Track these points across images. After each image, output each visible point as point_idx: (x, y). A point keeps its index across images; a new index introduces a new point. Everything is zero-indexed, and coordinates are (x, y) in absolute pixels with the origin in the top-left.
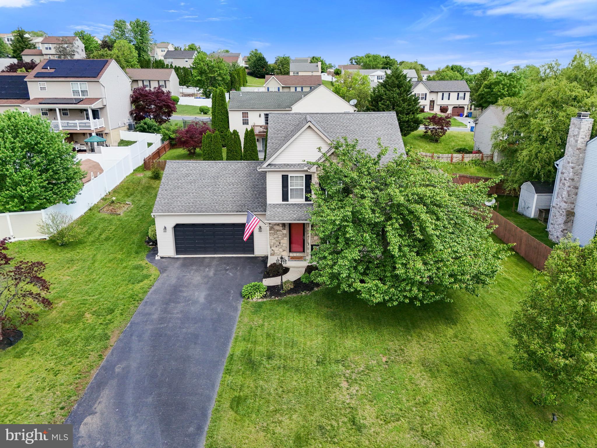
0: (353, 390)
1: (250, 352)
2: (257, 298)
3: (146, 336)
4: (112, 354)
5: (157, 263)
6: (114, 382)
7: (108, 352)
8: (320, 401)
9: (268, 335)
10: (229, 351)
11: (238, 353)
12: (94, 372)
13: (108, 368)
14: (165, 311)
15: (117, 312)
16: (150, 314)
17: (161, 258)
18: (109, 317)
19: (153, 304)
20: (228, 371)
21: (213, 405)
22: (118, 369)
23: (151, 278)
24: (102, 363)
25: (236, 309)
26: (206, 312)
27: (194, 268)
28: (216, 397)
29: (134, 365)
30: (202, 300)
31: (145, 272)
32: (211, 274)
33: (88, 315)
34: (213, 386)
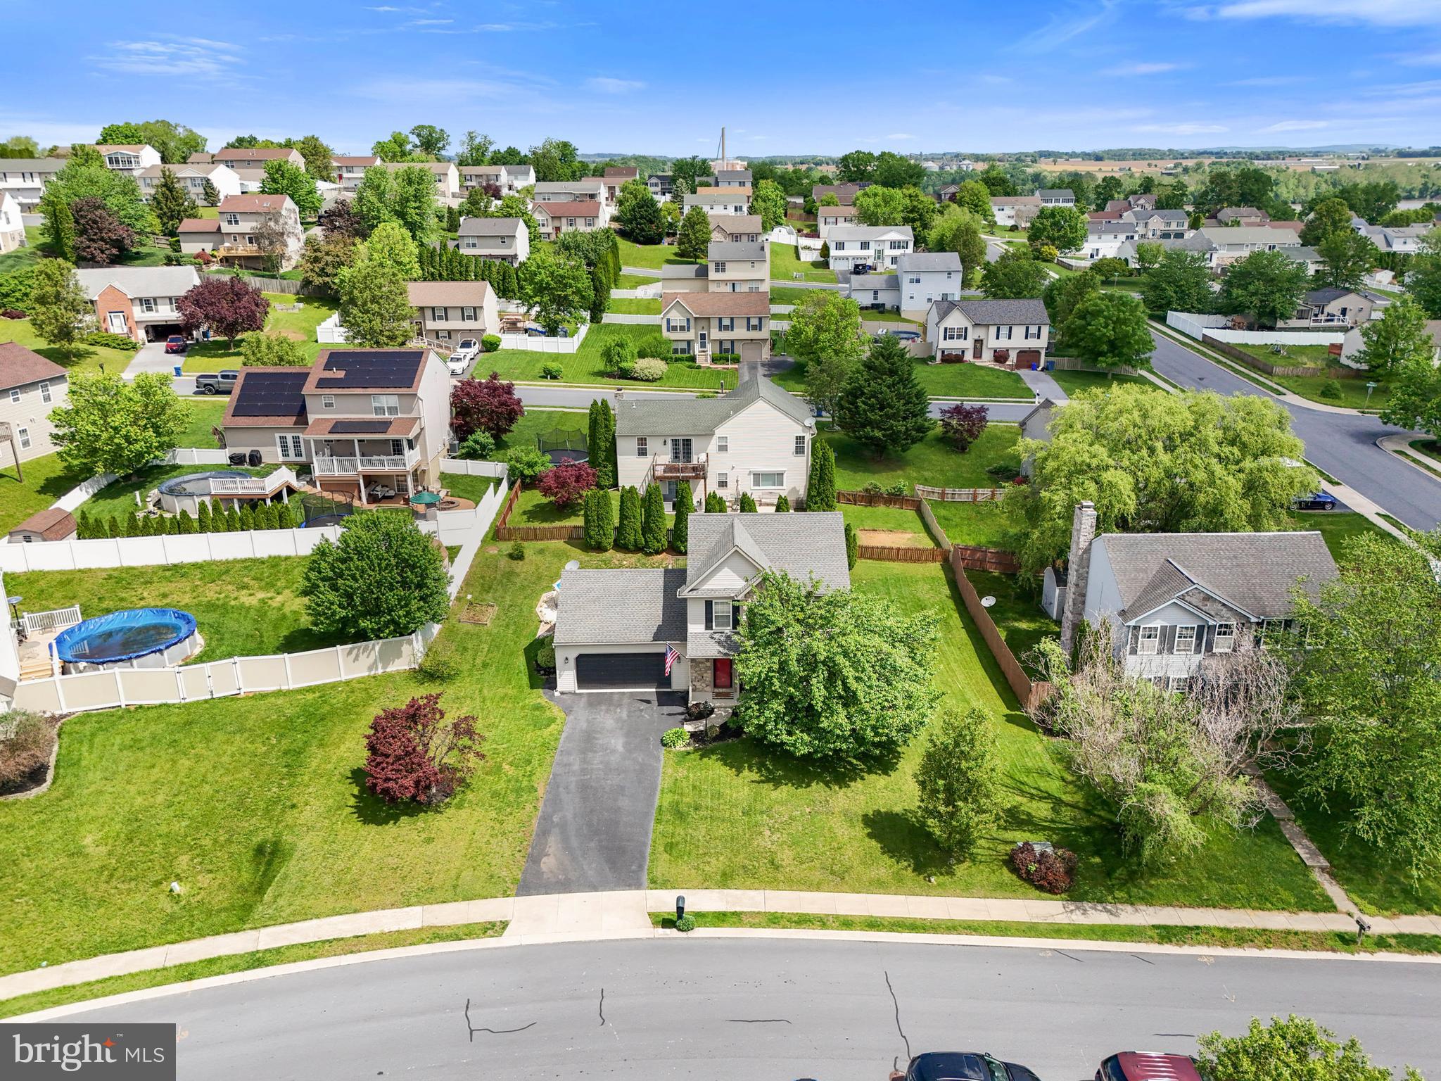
0: (775, 838)
1: (677, 804)
2: (680, 747)
3: (573, 787)
4: (545, 805)
5: (558, 702)
6: (556, 831)
7: (541, 804)
8: (744, 846)
9: (694, 787)
10: (657, 803)
11: (665, 804)
12: (535, 822)
13: (546, 818)
14: (584, 761)
15: (535, 763)
16: (569, 765)
17: (562, 693)
18: (529, 768)
19: (569, 754)
20: (659, 821)
21: (649, 850)
22: (556, 819)
23: (558, 721)
24: (539, 813)
25: (658, 760)
26: (627, 763)
27: (603, 708)
28: (650, 842)
29: (569, 815)
30: (620, 748)
31: (548, 713)
32: (624, 715)
33: (506, 766)
34: (647, 833)
